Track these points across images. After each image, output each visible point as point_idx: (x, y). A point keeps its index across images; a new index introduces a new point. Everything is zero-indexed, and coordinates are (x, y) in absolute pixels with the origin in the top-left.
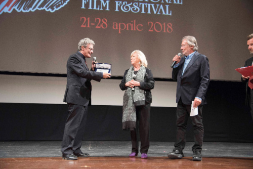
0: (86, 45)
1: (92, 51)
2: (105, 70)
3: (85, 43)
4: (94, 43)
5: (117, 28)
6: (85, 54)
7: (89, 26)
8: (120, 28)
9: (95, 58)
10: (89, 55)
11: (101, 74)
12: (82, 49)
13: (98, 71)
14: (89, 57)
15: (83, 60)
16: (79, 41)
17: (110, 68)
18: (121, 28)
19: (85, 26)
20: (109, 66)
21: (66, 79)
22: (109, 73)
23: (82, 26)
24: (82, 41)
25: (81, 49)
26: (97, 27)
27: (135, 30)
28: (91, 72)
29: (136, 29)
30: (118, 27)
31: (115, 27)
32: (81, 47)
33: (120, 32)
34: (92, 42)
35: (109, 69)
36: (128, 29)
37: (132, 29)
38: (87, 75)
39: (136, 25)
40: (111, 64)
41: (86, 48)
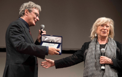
0: (32, 9)
2: (53, 44)
3: (30, 7)
6: (29, 19)
9: (43, 26)
11: (46, 48)
12: (26, 14)
13: (44, 44)
14: (33, 25)
17: (60, 42)
20: (59, 39)
22: (58, 47)
28: (33, 45)
35: (59, 44)
38: (27, 49)
40: (62, 37)
41: (31, 12)
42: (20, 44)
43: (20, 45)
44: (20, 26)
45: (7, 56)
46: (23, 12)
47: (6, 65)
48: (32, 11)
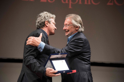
5: (67, 2)
27: (89, 3)
33: (70, 7)
36: (80, 3)
37: (86, 3)
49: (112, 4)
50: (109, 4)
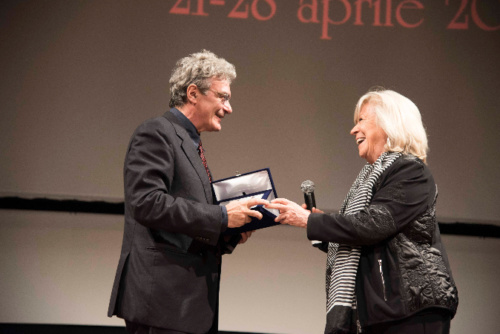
1: (227, 106)
4: (234, 74)
5: (314, 19)
7: (200, 12)
8: (326, 19)
10: (216, 123)
15: (190, 144)
16: (172, 66)
18: (331, 16)
19: (185, 11)
21: (118, 221)
23: (175, 10)
24: (189, 64)
25: (185, 99)
26: (234, 14)
27: (388, 23)
29: (394, 19)
30: (320, 16)
31: (307, 13)
32: (184, 89)
33: (325, 35)
34: (228, 68)
36: (358, 21)
37: (377, 22)
39: (394, 8)
40: (268, 170)
41: (207, 93)
42: (148, 199)
43: (148, 202)
44: (164, 136)
45: (127, 223)
46: (183, 94)
47: (123, 252)
48: (207, 89)
49: (464, 26)
50: (453, 25)
